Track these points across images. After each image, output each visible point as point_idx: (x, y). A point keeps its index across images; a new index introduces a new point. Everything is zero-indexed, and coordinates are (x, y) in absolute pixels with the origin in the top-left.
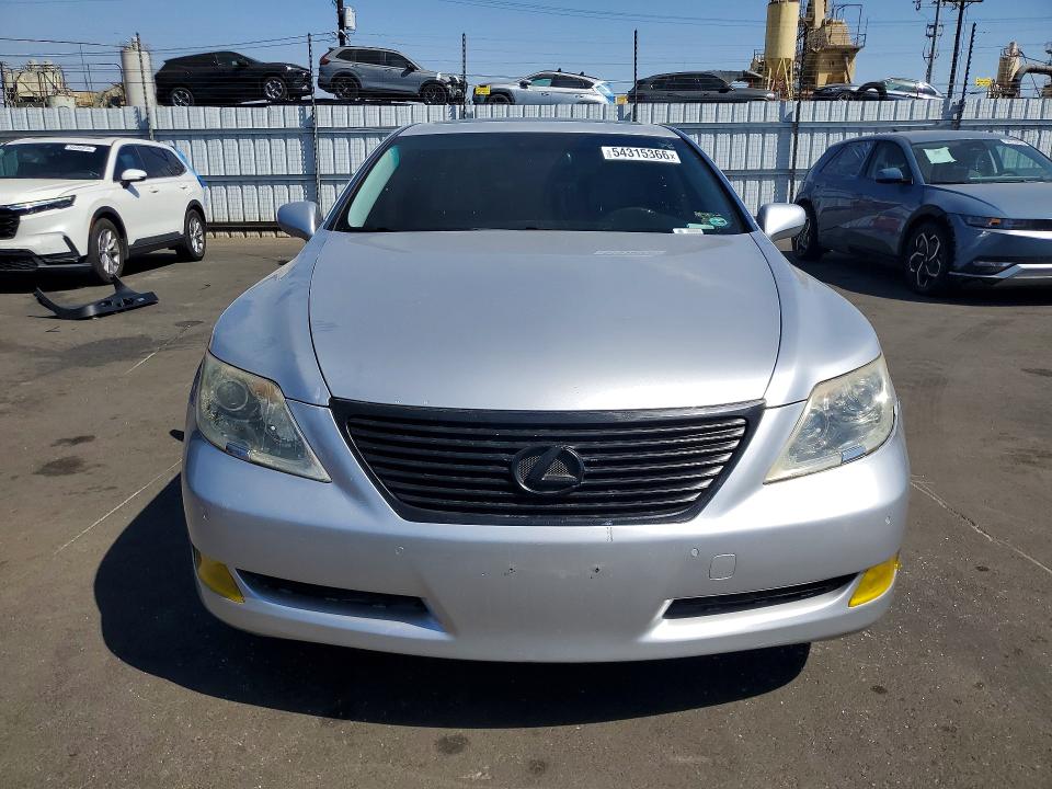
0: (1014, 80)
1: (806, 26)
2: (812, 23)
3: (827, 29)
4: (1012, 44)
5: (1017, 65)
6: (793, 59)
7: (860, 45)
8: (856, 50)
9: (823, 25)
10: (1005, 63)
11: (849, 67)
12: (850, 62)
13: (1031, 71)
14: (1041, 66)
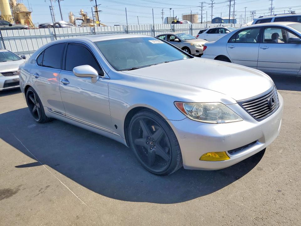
0: (74, 22)
1: (12, 5)
2: (13, 4)
3: (19, 6)
4: (70, 12)
5: (73, 18)
6: (11, 15)
7: (31, 11)
8: (30, 12)
9: (17, 5)
10: (70, 17)
11: (30, 17)
12: (30, 15)
13: (77, 19)
14: (79, 18)
